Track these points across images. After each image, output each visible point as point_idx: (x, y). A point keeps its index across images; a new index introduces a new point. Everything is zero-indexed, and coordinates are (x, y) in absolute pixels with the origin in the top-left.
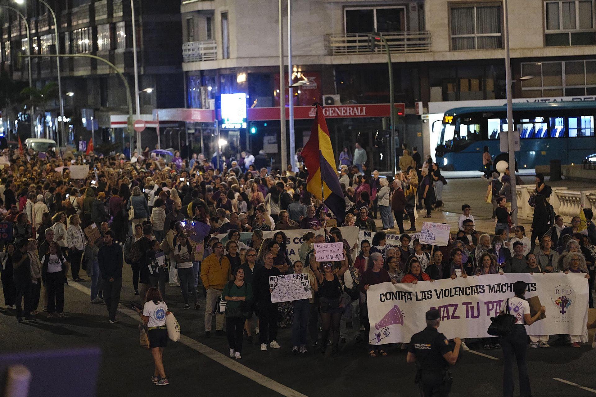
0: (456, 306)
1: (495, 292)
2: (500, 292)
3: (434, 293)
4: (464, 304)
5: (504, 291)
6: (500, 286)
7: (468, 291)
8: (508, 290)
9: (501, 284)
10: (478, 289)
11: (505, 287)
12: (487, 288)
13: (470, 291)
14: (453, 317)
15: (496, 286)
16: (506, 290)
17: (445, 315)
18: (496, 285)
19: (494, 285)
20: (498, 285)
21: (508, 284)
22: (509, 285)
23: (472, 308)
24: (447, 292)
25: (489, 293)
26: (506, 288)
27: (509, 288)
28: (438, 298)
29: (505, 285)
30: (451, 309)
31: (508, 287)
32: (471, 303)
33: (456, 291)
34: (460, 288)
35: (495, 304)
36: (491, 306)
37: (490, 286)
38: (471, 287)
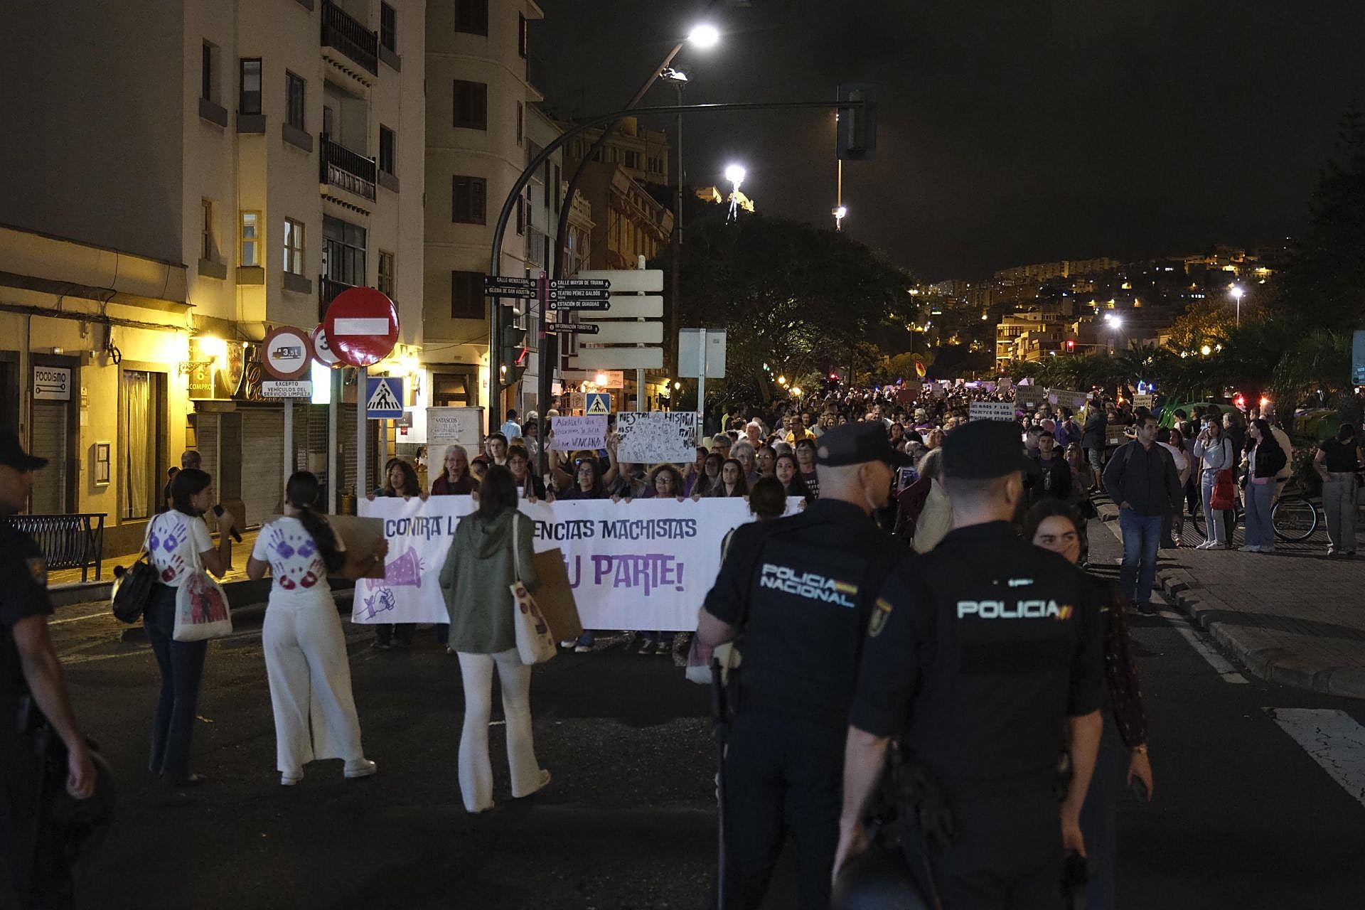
1: (615, 536)
2: (627, 538)
5: (635, 535)
6: (628, 524)
8: (642, 534)
9: (628, 521)
10: (580, 528)
11: (637, 527)
12: (598, 528)
13: (565, 532)
15: (618, 525)
16: (638, 534)
18: (618, 521)
19: (614, 523)
20: (624, 522)
21: (641, 521)
22: (645, 525)
23: (567, 564)
25: (604, 536)
26: (639, 531)
27: (645, 531)
29: (637, 523)
31: (642, 528)
32: (564, 556)
34: (543, 523)
35: (615, 563)
36: (604, 564)
37: (605, 523)
38: (568, 522)
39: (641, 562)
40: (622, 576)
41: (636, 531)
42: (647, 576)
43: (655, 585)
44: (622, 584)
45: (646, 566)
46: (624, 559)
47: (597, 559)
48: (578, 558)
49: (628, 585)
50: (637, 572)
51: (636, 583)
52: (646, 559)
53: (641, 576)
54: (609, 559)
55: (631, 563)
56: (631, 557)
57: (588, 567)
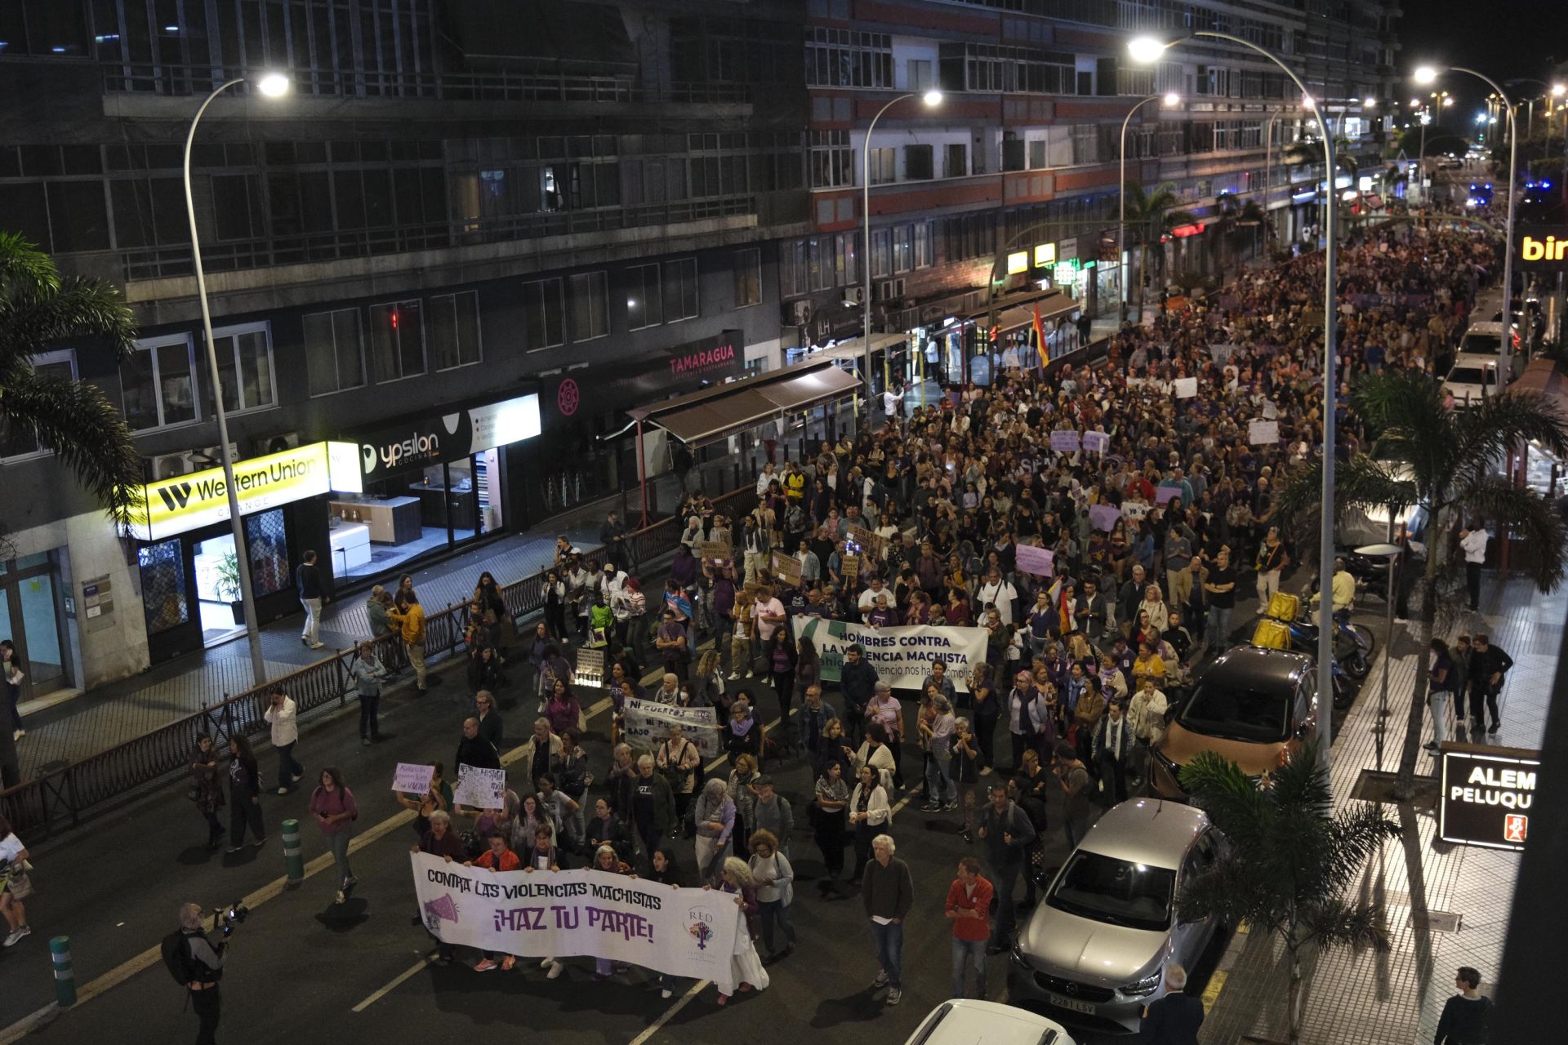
0: (541, 911)
1: (602, 897)
2: (610, 899)
3: (501, 891)
4: (553, 908)
5: (616, 899)
6: (611, 890)
7: (560, 891)
8: (622, 898)
9: (612, 888)
10: (575, 889)
11: (619, 893)
12: (590, 889)
13: (563, 892)
14: (536, 927)
15: (603, 889)
16: (619, 898)
17: (523, 922)
18: (604, 887)
19: (601, 888)
20: (608, 888)
21: (622, 889)
23: (567, 914)
24: (523, 889)
25: (593, 896)
26: (620, 896)
27: (624, 896)
28: (509, 897)
29: (619, 890)
30: (532, 916)
31: (623, 894)
32: (564, 908)
33: (539, 890)
34: (546, 886)
35: (602, 915)
36: (595, 915)
37: (594, 886)
38: (565, 885)
39: (621, 918)
40: (607, 923)
41: (618, 895)
42: (626, 928)
43: (633, 934)
44: (608, 930)
45: (625, 921)
46: (609, 913)
47: (590, 909)
48: (576, 909)
49: (613, 930)
50: (619, 923)
51: (619, 930)
52: (626, 916)
53: (622, 927)
54: (599, 911)
55: (614, 916)
56: (614, 912)
57: (584, 916)
